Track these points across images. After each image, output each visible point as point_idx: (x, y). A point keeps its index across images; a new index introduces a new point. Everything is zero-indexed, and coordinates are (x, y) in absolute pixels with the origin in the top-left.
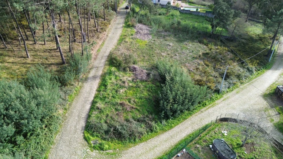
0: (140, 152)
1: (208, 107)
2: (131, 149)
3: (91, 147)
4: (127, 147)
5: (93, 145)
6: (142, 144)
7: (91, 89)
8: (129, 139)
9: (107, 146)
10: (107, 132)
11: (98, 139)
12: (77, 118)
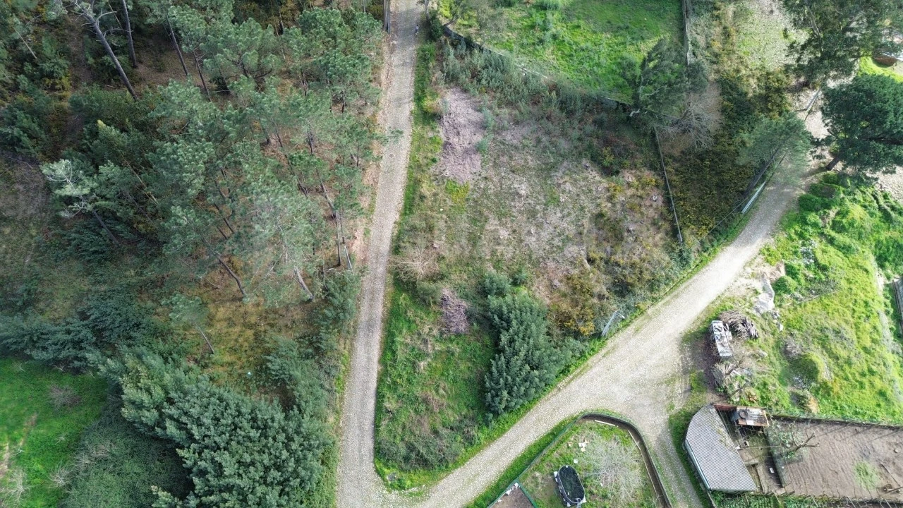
0: (454, 488)
1: (571, 377)
2: (442, 483)
3: (386, 485)
4: (436, 480)
5: (390, 482)
6: (457, 472)
7: (369, 359)
8: (439, 466)
9: (409, 483)
10: (406, 459)
11: (395, 471)
12: (357, 432)
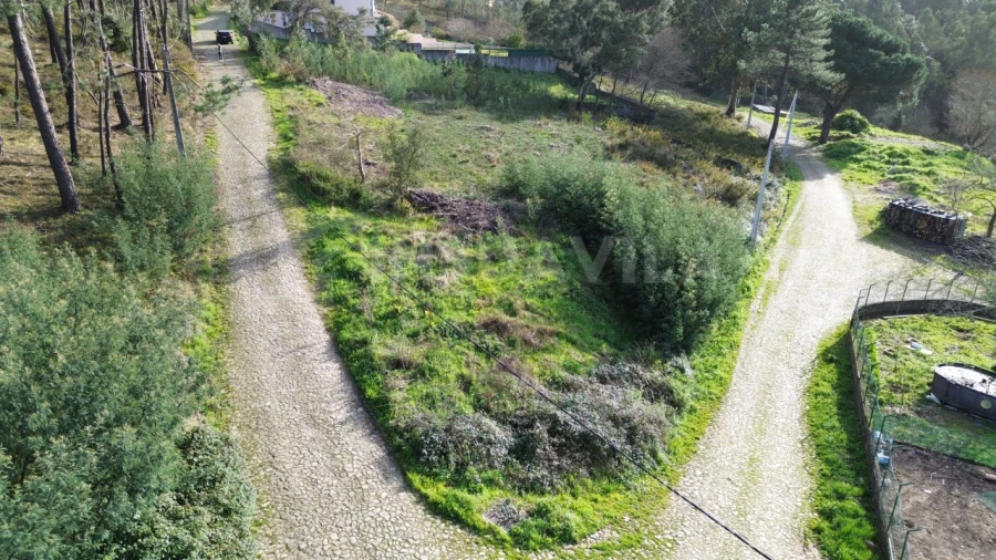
1: (760, 297)
3: (499, 543)
5: (503, 531)
8: (634, 457)
11: (500, 493)
12: (309, 433)
